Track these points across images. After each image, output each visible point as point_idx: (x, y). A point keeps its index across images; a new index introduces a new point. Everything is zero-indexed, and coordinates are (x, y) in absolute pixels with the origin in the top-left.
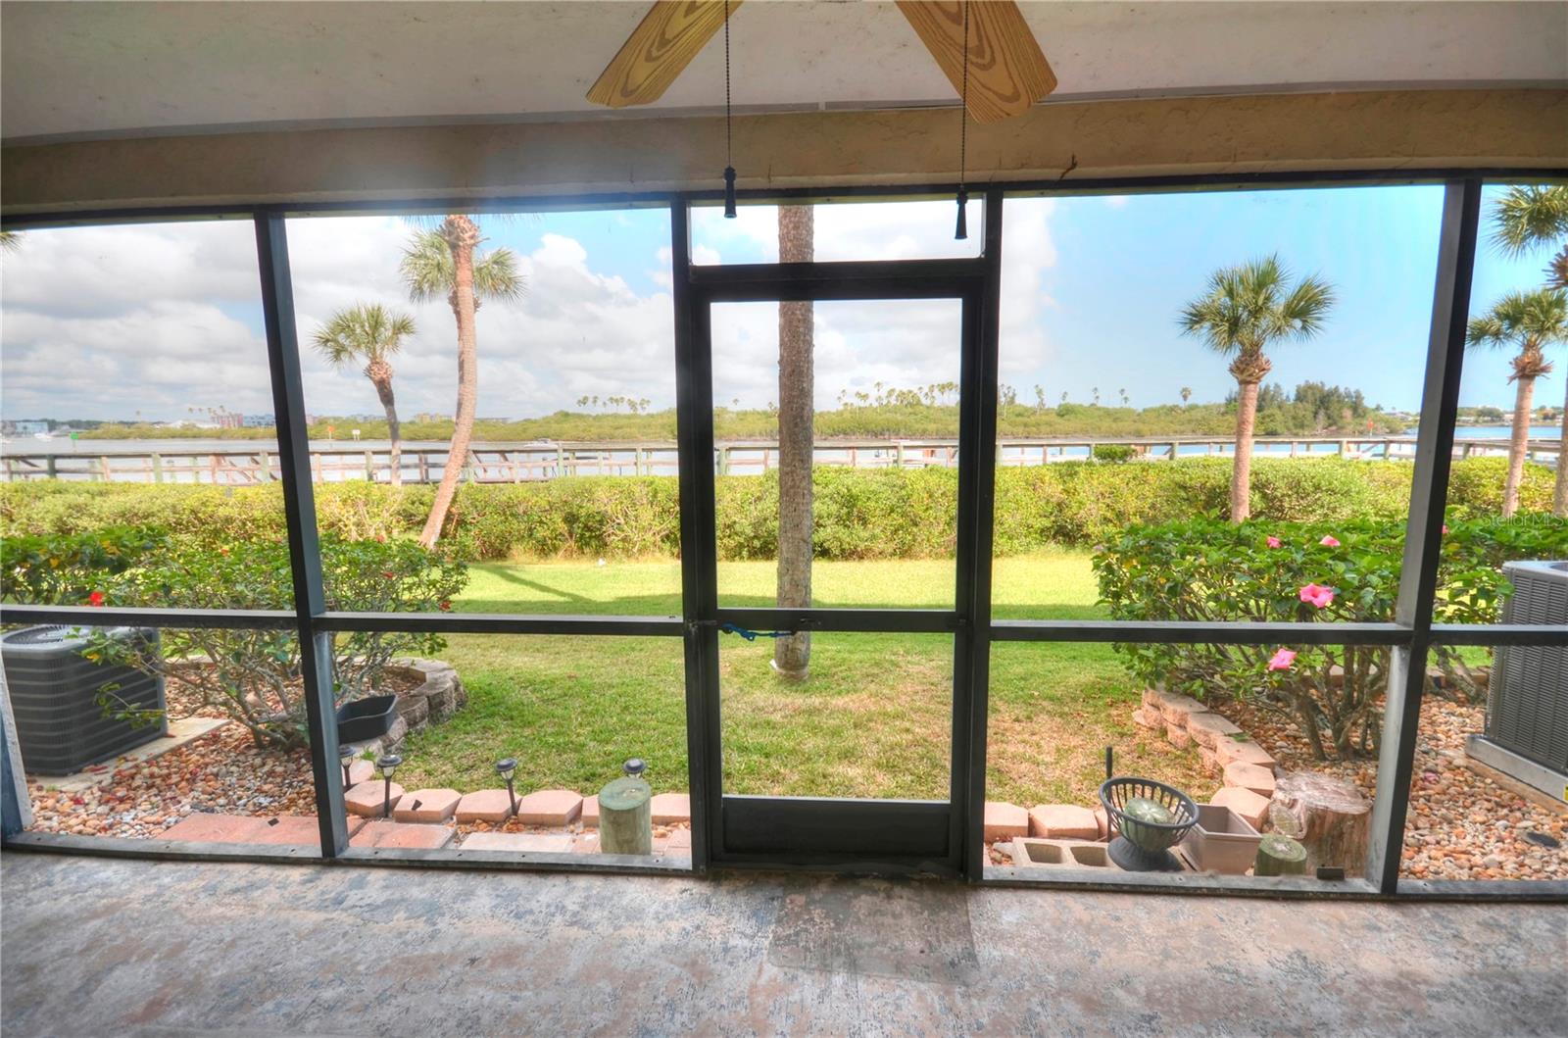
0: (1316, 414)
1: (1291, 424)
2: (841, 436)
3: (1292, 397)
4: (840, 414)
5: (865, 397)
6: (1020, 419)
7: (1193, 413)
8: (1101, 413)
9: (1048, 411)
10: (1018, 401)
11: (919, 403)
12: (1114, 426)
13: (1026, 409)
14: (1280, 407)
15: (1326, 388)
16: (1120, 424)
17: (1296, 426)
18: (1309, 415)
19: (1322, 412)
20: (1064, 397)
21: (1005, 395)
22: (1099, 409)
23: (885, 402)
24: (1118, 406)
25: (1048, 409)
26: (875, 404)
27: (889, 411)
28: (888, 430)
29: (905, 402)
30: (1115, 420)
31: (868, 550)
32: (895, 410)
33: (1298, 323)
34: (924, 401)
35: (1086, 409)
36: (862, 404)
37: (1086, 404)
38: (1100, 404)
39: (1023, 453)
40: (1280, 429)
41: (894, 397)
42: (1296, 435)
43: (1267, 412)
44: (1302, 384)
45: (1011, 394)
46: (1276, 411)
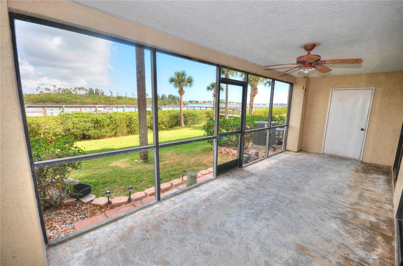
0: (172, 101)
1: (168, 103)
2: (42, 103)
3: (168, 97)
4: (39, 95)
5: (49, 90)
6: (106, 99)
7: (149, 99)
8: (128, 99)
9: (114, 98)
10: (105, 94)
11: (71, 93)
12: (132, 102)
13: (108, 97)
14: (166, 99)
15: (173, 96)
16: (134, 102)
17: (169, 103)
18: (171, 101)
19: (173, 100)
20: (118, 94)
21: (101, 92)
22: (127, 98)
23: (57, 92)
24: (132, 97)
25: (114, 97)
26: (53, 92)
27: (60, 95)
28: (62, 101)
29: (66, 92)
30: (132, 101)
31: (105, 136)
32: (62, 95)
33: (189, 84)
34: (73, 92)
35: (124, 97)
36: (48, 92)
37: (124, 96)
38: (127, 97)
39: (129, 109)
40: (167, 104)
41: (61, 91)
42: (169, 105)
43: (164, 100)
44: (169, 94)
45: (102, 92)
46: (165, 100)
